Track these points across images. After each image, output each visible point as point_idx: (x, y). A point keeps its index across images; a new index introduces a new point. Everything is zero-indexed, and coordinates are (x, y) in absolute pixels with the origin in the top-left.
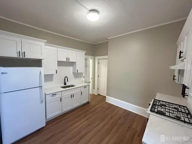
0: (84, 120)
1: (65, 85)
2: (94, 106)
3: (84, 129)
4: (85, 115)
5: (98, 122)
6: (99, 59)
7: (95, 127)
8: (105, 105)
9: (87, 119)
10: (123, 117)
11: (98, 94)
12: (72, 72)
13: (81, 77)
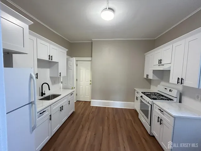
0: (85, 132)
1: (42, 96)
2: (83, 114)
3: (94, 140)
4: (81, 127)
5: (101, 128)
6: (77, 61)
7: (103, 133)
8: (93, 110)
9: (88, 129)
10: (116, 114)
11: (77, 101)
12: (49, 76)
13: (59, 83)
